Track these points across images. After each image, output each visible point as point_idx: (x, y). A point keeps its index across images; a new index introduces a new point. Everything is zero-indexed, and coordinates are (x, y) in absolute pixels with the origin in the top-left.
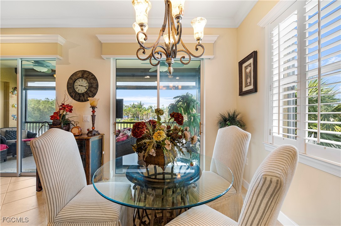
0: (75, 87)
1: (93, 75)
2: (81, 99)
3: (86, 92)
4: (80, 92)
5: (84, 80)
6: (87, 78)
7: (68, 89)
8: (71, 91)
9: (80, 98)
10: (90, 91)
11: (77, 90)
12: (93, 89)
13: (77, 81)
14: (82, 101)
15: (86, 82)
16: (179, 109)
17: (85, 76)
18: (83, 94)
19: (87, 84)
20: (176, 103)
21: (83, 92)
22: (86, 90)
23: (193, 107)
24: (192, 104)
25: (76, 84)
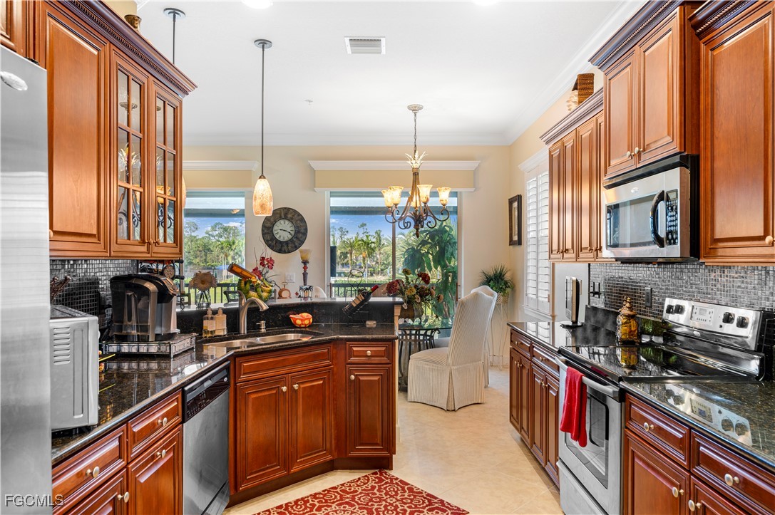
0: (275, 232)
1: (299, 215)
2: (283, 249)
3: (291, 240)
4: (281, 239)
5: (287, 222)
6: (292, 219)
7: (263, 234)
8: (269, 238)
9: (282, 247)
10: (297, 238)
11: (277, 237)
12: (300, 235)
13: (278, 223)
14: (285, 252)
15: (290, 224)
16: (425, 257)
17: (289, 216)
18: (287, 243)
19: (293, 228)
20: (418, 246)
21: (286, 239)
22: (290, 237)
23: (452, 254)
24: (450, 250)
25: (275, 228)
